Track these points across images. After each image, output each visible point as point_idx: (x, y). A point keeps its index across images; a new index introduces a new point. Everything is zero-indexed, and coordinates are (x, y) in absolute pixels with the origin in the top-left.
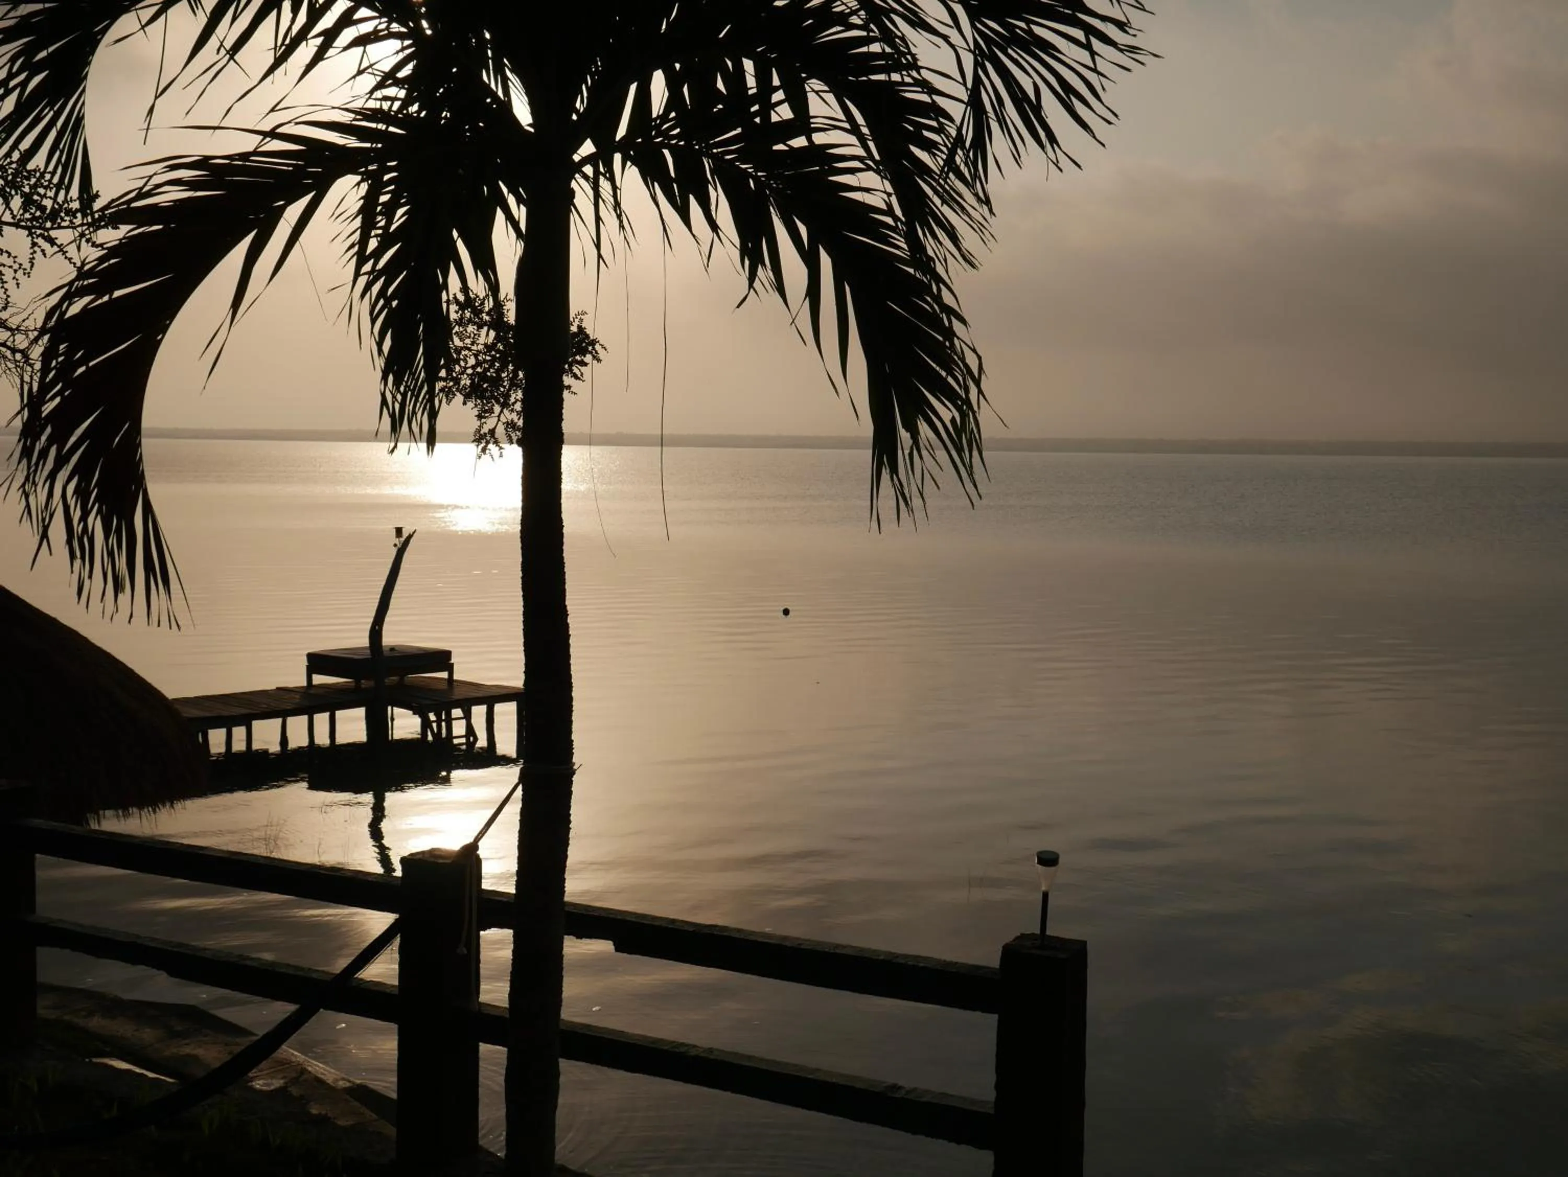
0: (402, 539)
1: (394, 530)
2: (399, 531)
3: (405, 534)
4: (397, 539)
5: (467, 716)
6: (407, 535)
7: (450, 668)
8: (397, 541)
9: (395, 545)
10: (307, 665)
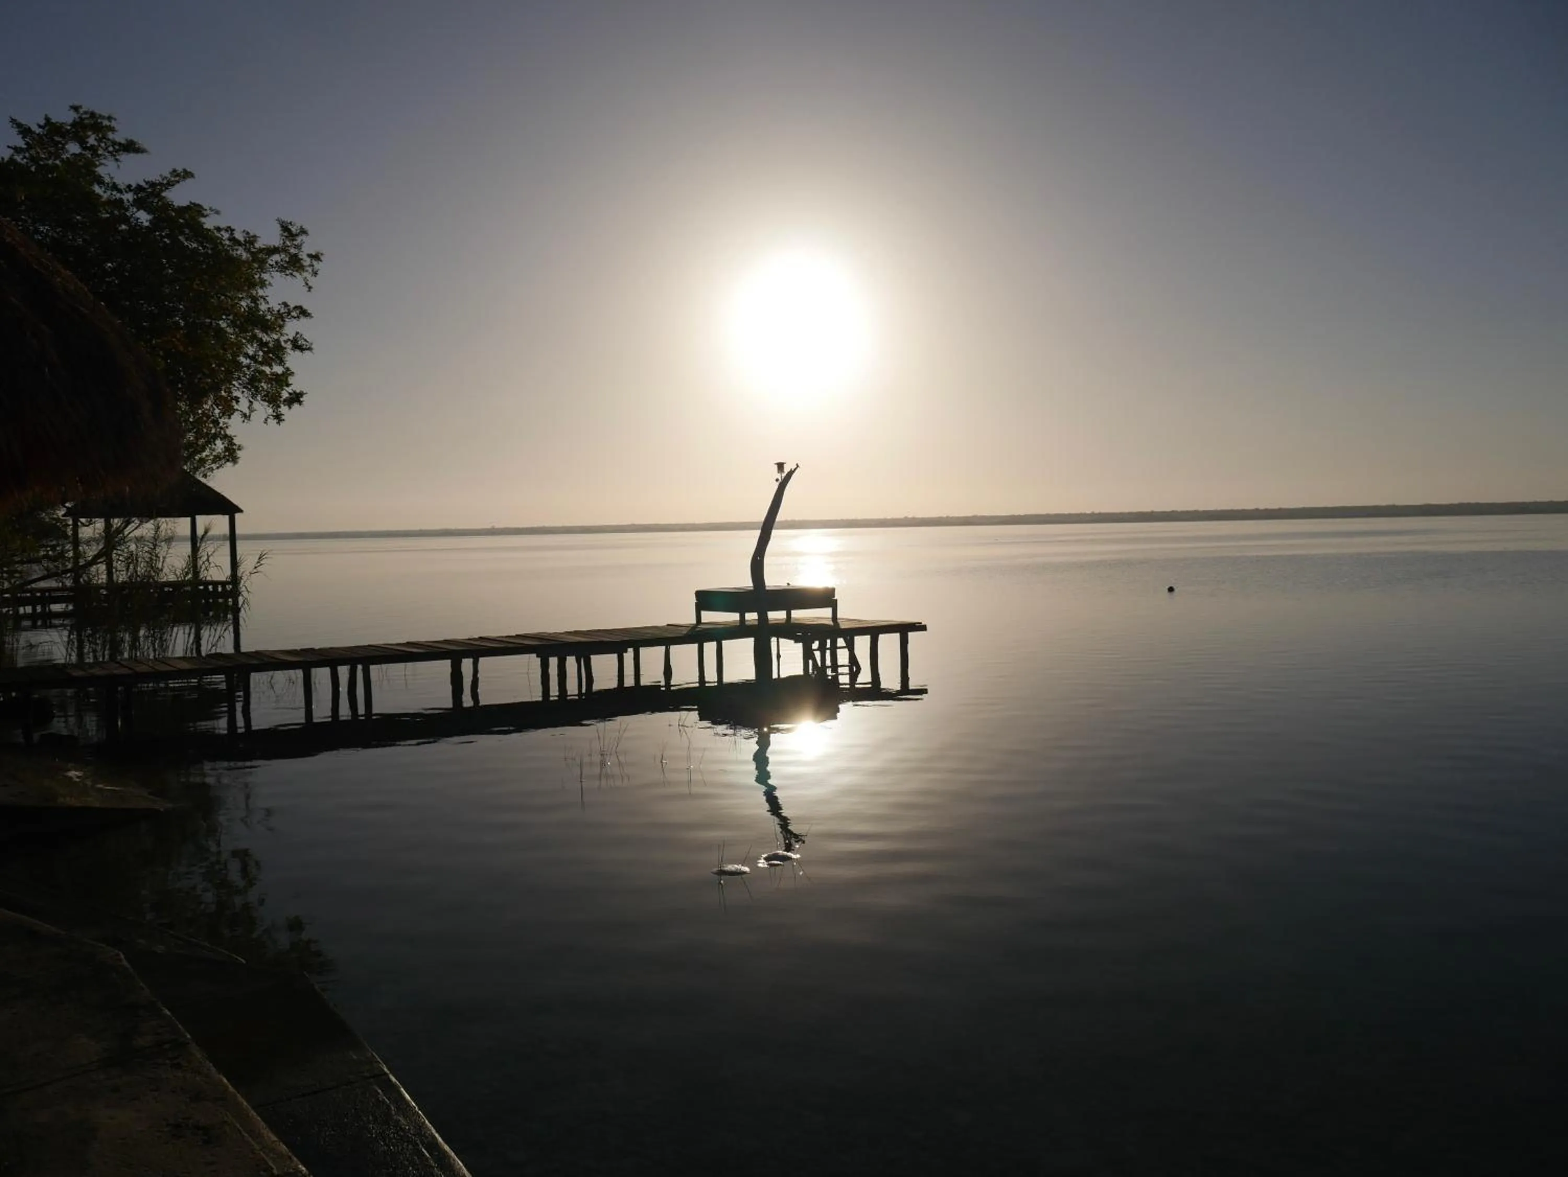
0: (784, 475)
1: (776, 466)
2: (780, 466)
3: (787, 469)
4: (779, 474)
5: (850, 646)
6: (789, 470)
7: (833, 604)
8: (778, 476)
9: (777, 480)
10: (696, 603)
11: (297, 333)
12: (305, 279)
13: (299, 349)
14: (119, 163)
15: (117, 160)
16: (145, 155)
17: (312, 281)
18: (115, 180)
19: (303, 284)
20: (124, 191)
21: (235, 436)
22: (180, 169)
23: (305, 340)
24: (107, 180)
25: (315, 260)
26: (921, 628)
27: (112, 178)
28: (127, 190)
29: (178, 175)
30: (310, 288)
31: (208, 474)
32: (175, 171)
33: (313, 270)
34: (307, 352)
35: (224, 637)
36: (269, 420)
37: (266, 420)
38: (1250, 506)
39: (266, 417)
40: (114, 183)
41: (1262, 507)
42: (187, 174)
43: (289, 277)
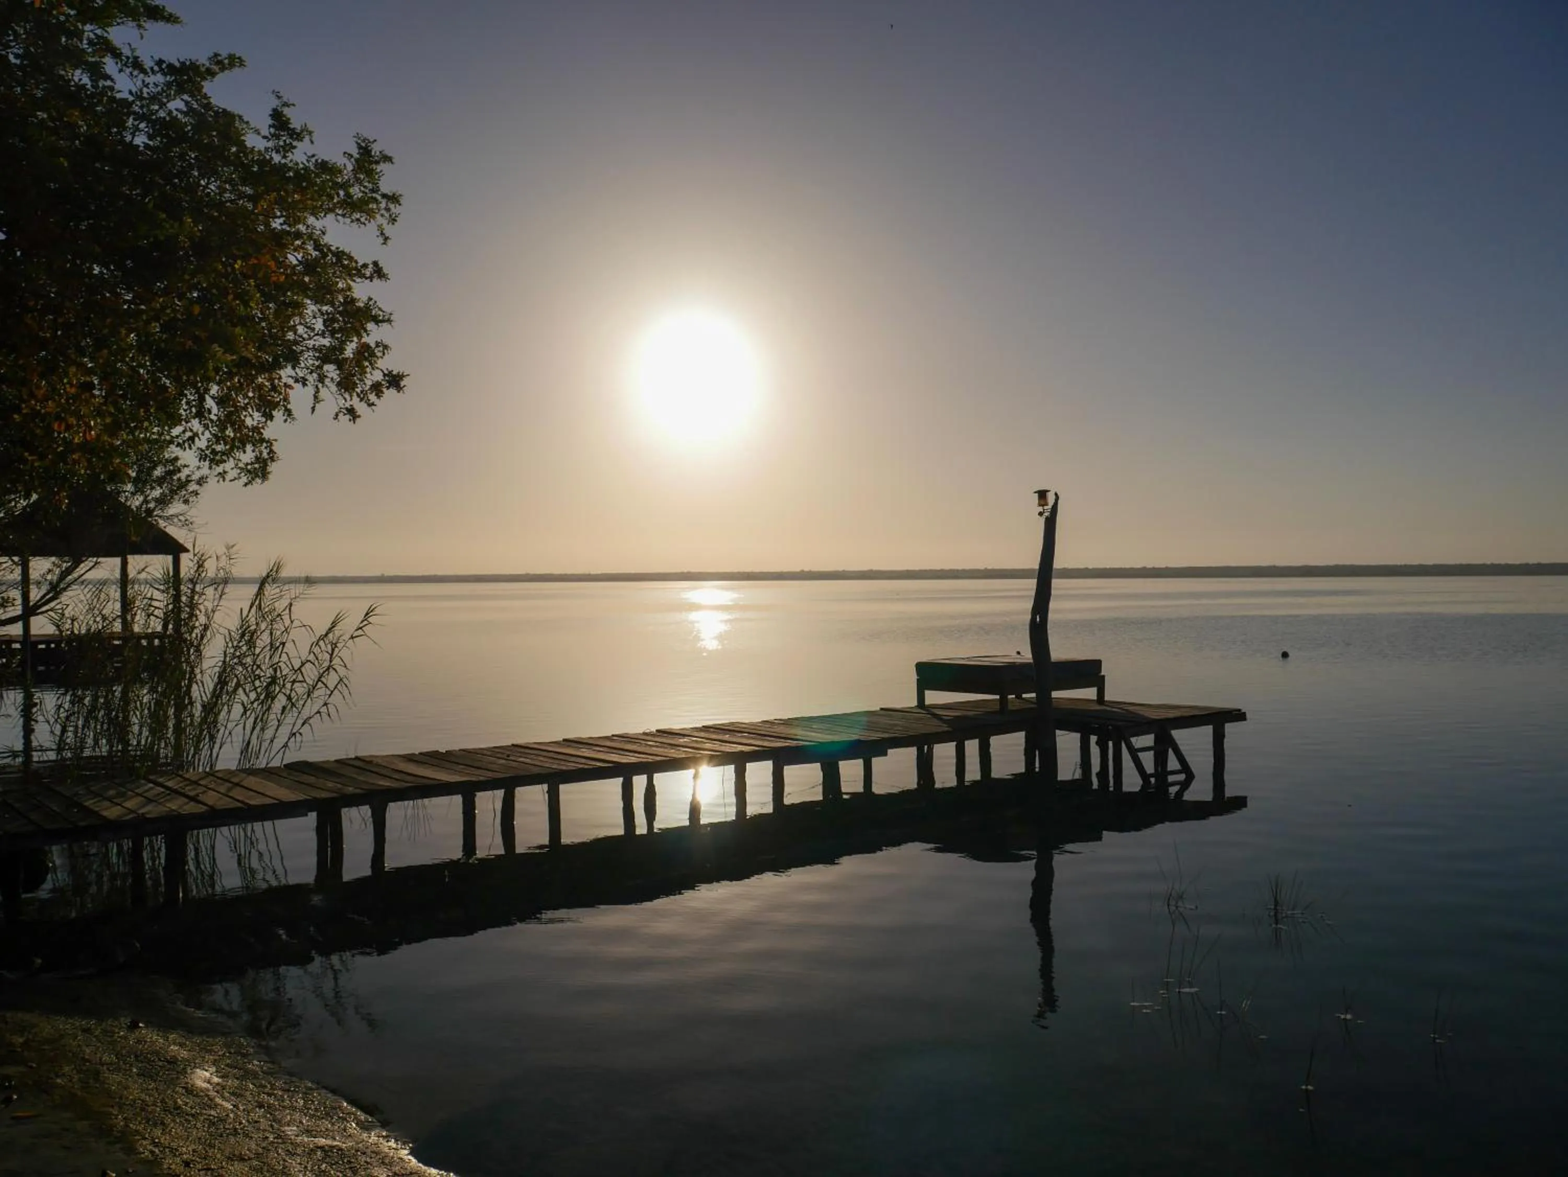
1: (1037, 495)
2: (1042, 495)
7: (1099, 682)
10: (918, 680)
11: (370, 299)
12: (380, 227)
13: (373, 320)
14: (142, 31)
15: (140, 26)
16: (177, 26)
17: (389, 230)
18: (137, 54)
19: (378, 233)
20: (149, 70)
21: (276, 440)
22: (224, 53)
23: (380, 309)
24: (126, 51)
25: (393, 203)
26: (1238, 716)
27: (133, 50)
28: (156, 68)
29: (219, 63)
30: (386, 239)
31: (191, 499)
32: (216, 55)
33: (390, 216)
34: (385, 325)
35: (301, 734)
36: (341, 415)
37: (337, 415)
38: (1138, 565)
39: (337, 410)
40: (136, 58)
41: (1149, 566)
42: (234, 61)
43: (355, 225)
